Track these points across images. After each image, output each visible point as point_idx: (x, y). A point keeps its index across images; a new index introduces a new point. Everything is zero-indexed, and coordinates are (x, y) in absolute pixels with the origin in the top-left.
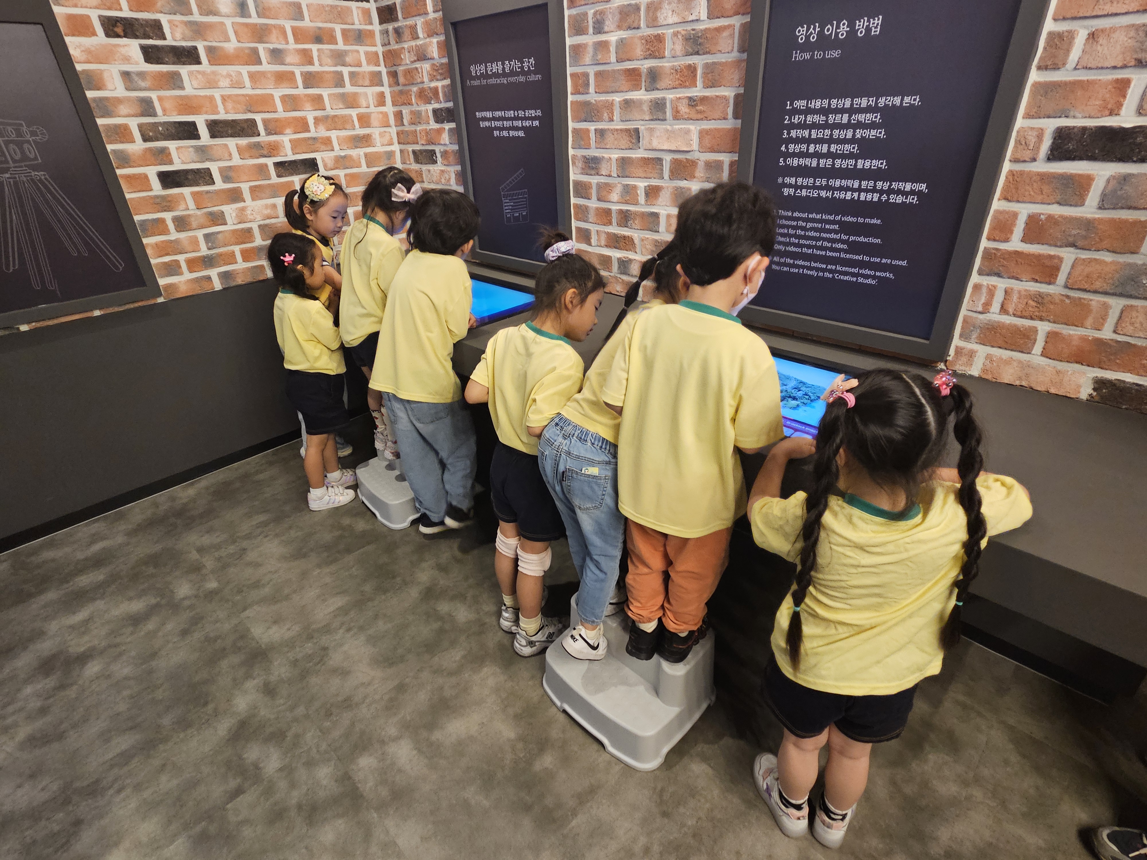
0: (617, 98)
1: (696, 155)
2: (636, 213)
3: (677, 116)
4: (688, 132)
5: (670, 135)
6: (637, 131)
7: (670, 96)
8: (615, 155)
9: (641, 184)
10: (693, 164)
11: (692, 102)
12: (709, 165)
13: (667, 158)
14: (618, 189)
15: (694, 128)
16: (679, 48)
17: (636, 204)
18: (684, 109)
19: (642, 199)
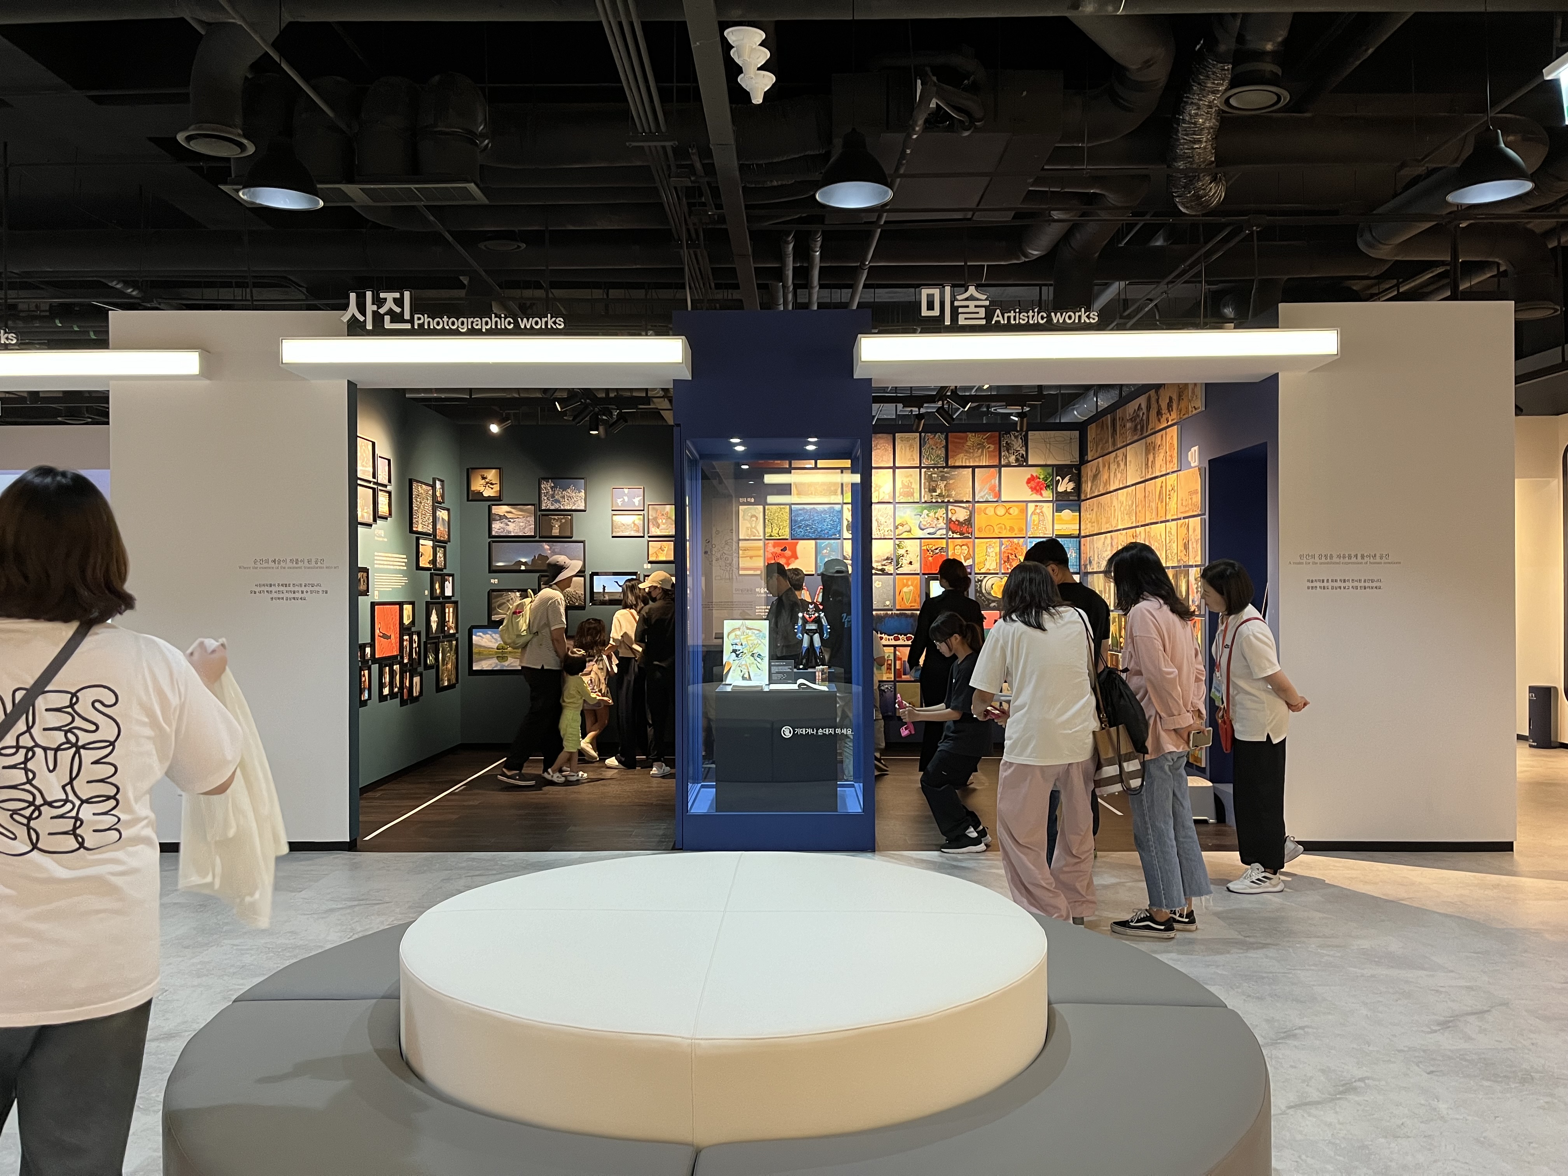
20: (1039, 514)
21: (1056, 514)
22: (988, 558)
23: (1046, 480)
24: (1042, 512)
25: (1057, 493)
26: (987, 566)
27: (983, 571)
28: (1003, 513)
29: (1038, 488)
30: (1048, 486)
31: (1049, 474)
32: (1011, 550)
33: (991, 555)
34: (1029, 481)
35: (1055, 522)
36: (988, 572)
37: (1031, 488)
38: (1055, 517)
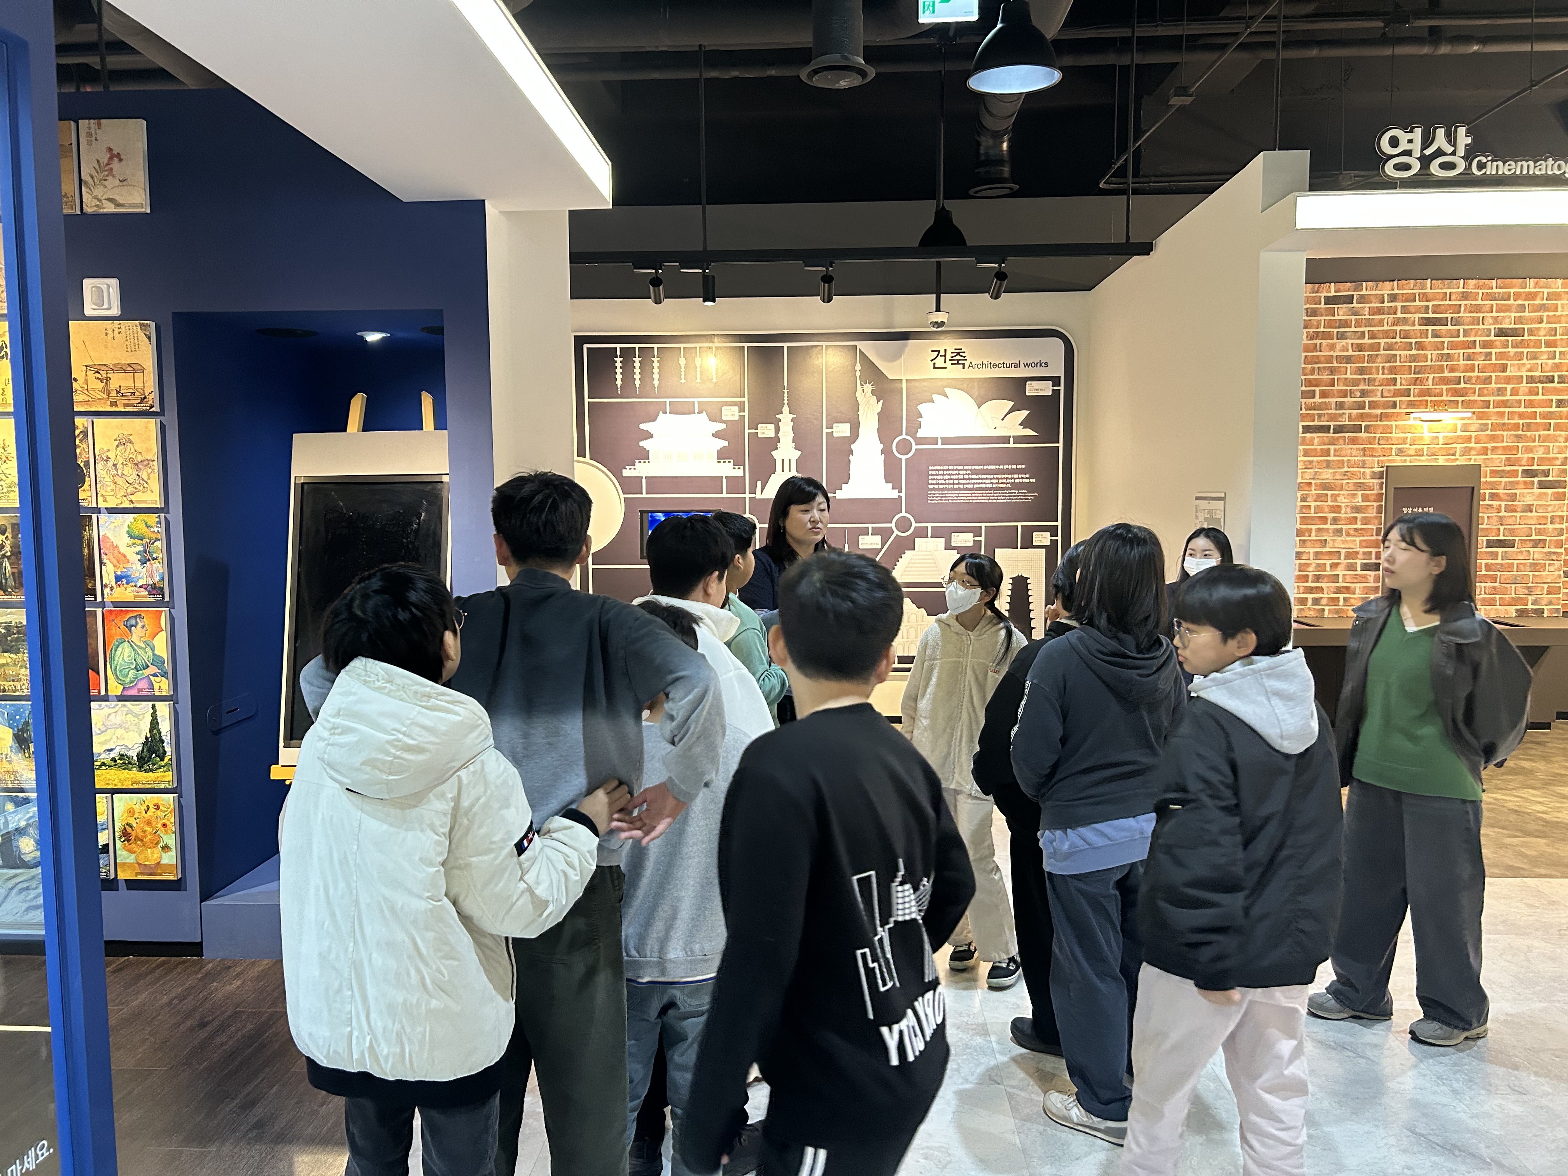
0: (1314, 527)
1: (1358, 550)
2: (1325, 575)
3: (1348, 534)
4: (1355, 541)
5: (1344, 542)
6: (1326, 540)
7: (1344, 527)
8: (1312, 550)
9: (1328, 563)
10: (1357, 553)
11: (1356, 530)
12: (1364, 553)
13: (1343, 551)
14: (1314, 565)
15: (1358, 539)
16: (1349, 510)
17: (1325, 571)
18: (1352, 532)
19: (1328, 568)
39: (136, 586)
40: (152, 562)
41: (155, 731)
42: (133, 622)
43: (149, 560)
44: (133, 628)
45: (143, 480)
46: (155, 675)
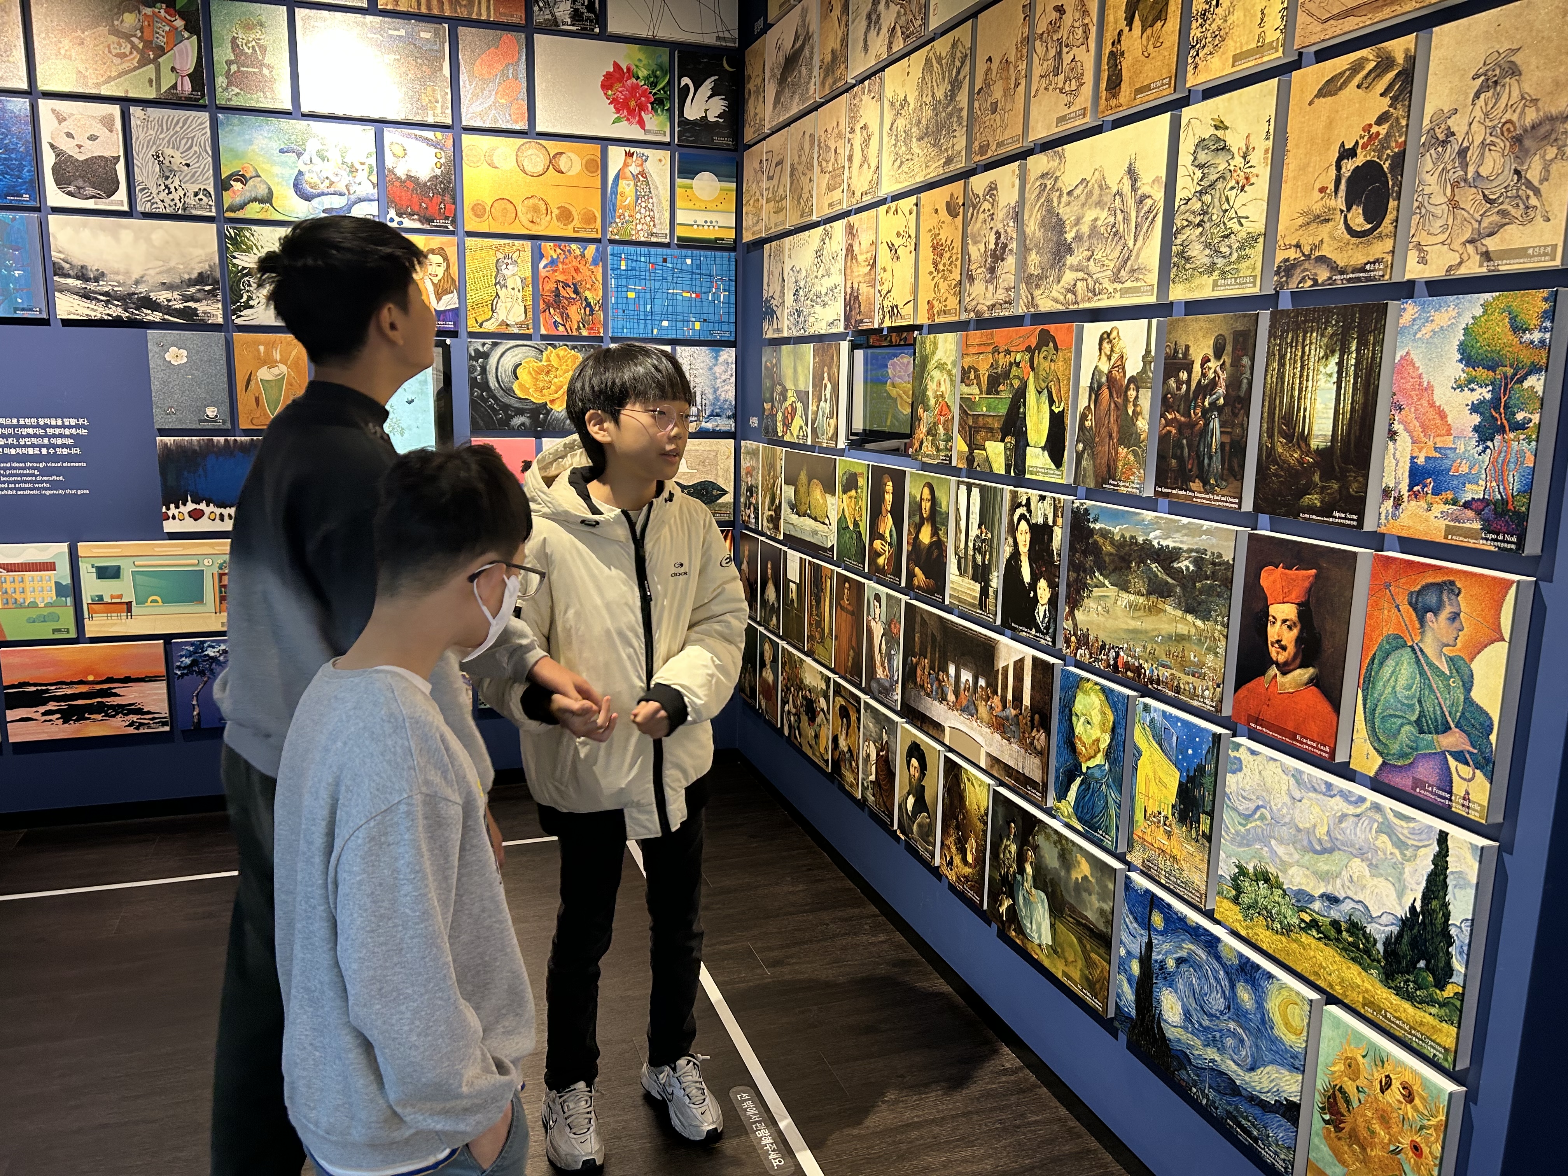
20: (635, 177)
21: (679, 181)
22: (502, 293)
23: (654, 85)
24: (643, 173)
25: (684, 123)
26: (502, 314)
27: (490, 327)
28: (540, 169)
29: (632, 103)
30: (659, 102)
31: (660, 67)
32: (564, 272)
33: (510, 283)
34: (608, 83)
35: (679, 203)
36: (503, 330)
37: (614, 101)
38: (678, 191)
39: (1455, 502)
40: (1512, 435)
41: (1435, 904)
42: (1431, 599)
43: (1502, 430)
44: (1429, 615)
45: (1529, 185)
46: (1460, 757)
